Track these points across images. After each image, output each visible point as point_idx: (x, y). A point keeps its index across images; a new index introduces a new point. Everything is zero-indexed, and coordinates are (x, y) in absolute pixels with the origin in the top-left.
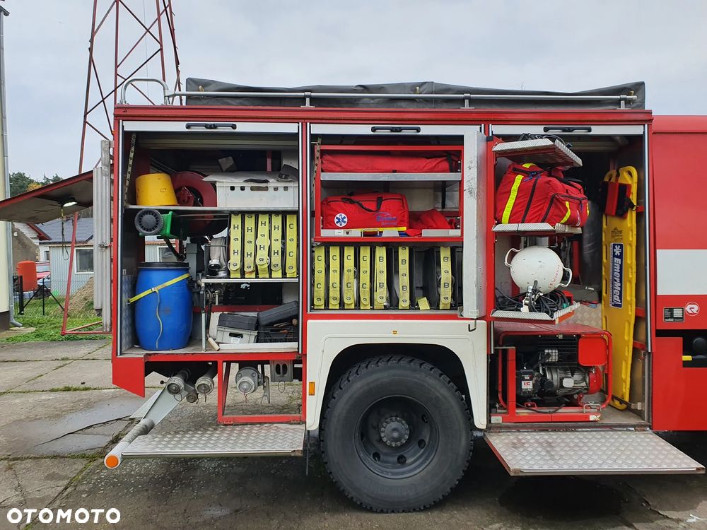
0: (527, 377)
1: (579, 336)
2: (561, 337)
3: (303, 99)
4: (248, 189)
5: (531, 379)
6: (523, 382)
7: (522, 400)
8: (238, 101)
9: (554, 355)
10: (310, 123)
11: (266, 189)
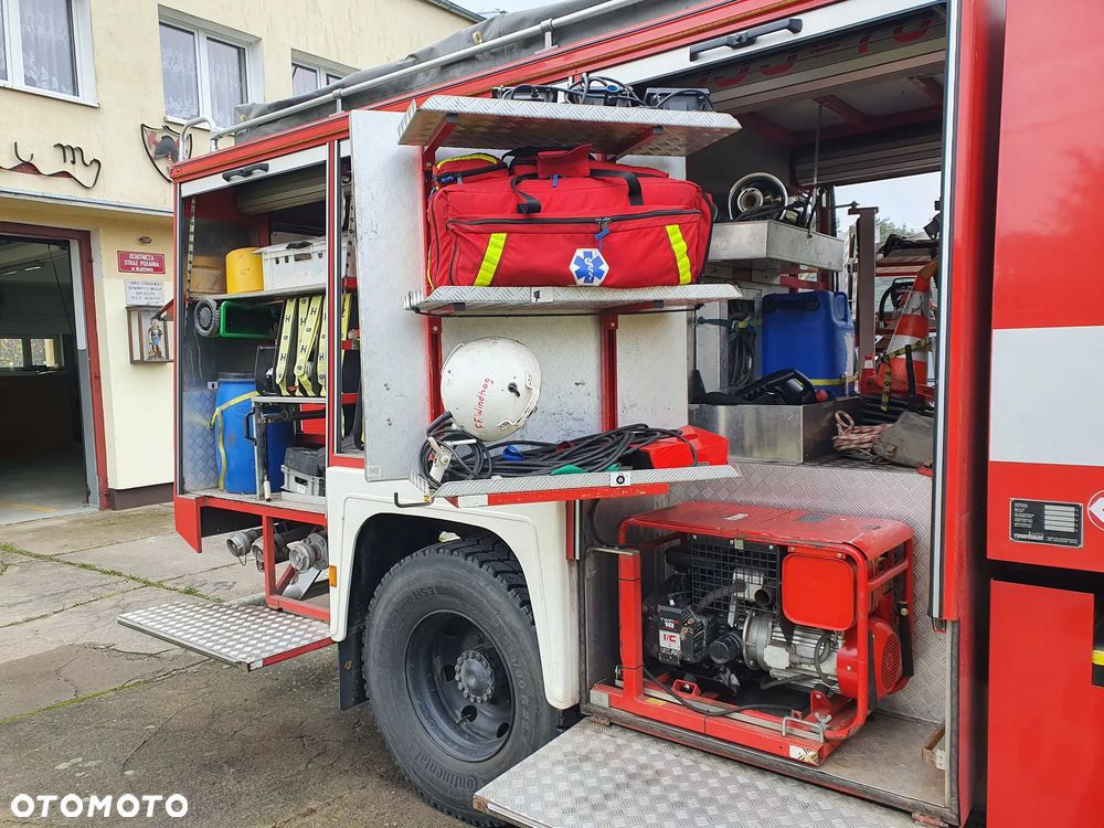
0: (670, 624)
1: (783, 549)
2: (739, 545)
3: (333, 102)
4: (291, 259)
5: (677, 630)
6: (662, 633)
7: (659, 669)
8: (275, 126)
9: (753, 584)
10: (339, 141)
11: (308, 257)
